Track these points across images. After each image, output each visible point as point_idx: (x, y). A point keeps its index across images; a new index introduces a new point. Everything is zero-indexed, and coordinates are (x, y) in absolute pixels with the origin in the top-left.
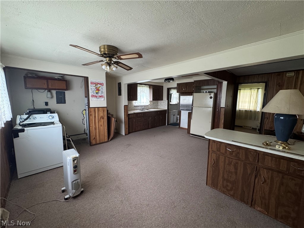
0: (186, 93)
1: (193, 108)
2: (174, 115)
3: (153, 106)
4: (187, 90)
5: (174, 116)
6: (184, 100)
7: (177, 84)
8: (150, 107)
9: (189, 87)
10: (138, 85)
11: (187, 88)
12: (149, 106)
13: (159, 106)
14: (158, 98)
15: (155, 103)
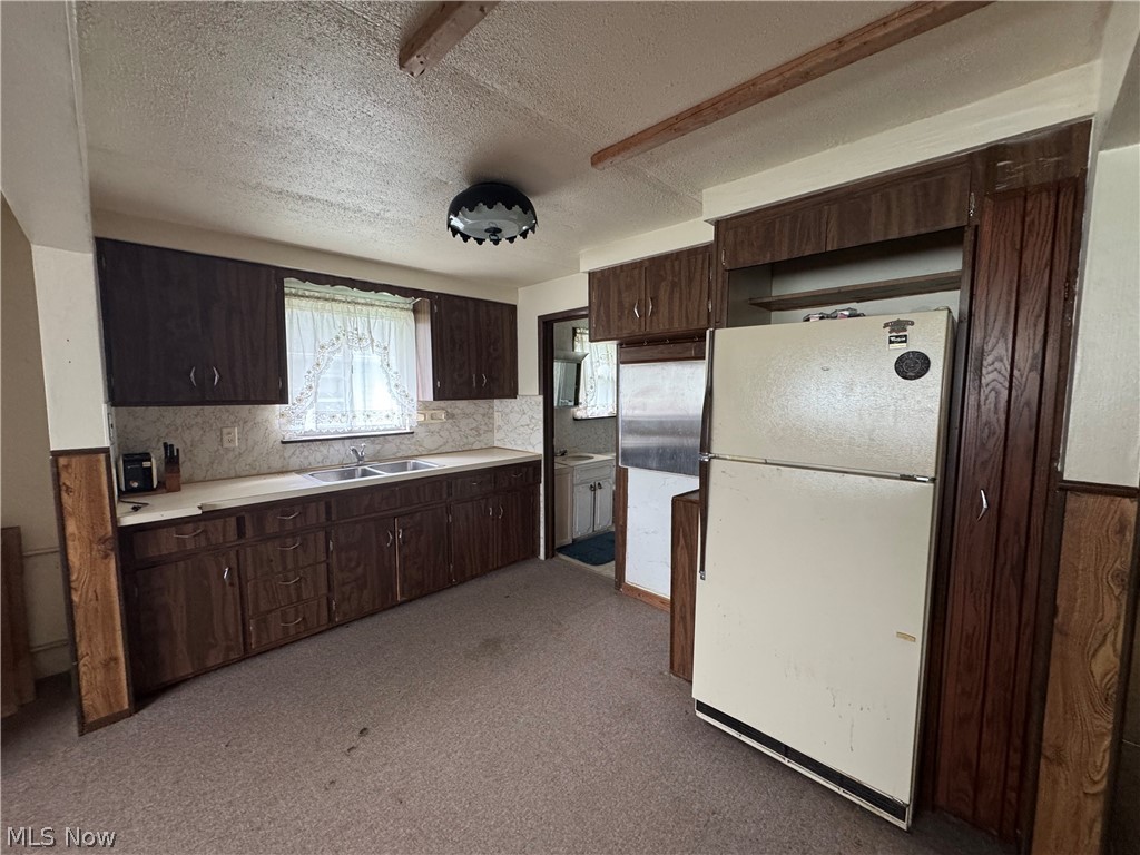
0: (655, 341)
1: (716, 467)
2: (593, 488)
3: (456, 436)
4: (664, 310)
5: (598, 491)
6: (645, 392)
7: (592, 275)
8: (429, 443)
9: (672, 293)
10: (291, 284)
11: (663, 296)
12: (421, 434)
13: (497, 435)
14: (480, 380)
15: (466, 416)
